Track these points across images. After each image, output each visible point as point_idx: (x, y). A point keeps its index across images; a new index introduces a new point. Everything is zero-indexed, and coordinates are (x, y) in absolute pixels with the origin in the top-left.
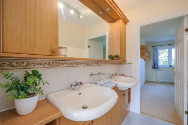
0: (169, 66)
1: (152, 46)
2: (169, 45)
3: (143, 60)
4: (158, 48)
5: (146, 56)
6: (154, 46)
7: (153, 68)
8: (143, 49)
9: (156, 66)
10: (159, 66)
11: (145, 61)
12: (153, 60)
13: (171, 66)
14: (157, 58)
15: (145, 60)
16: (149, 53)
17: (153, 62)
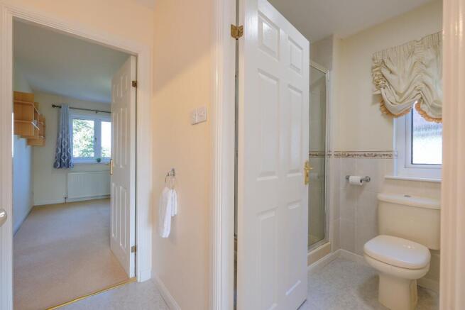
0: (95, 161)
1: (54, 106)
2: (97, 111)
3: (23, 141)
4: (72, 113)
5: (35, 129)
6: (60, 107)
7: (55, 166)
8: (22, 104)
9: (64, 161)
10: (72, 161)
11: (29, 147)
12: (57, 143)
13: (99, 161)
14: (68, 140)
15: (29, 141)
16: (44, 122)
17: (57, 150)
